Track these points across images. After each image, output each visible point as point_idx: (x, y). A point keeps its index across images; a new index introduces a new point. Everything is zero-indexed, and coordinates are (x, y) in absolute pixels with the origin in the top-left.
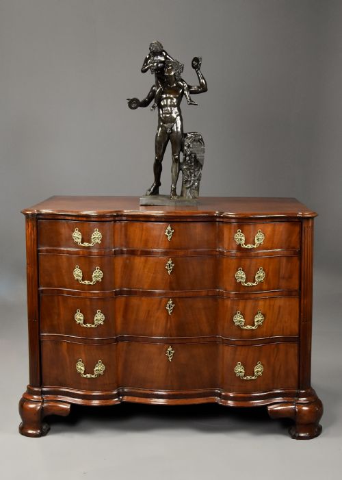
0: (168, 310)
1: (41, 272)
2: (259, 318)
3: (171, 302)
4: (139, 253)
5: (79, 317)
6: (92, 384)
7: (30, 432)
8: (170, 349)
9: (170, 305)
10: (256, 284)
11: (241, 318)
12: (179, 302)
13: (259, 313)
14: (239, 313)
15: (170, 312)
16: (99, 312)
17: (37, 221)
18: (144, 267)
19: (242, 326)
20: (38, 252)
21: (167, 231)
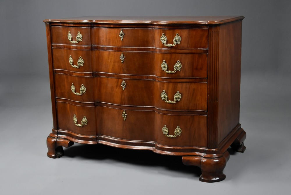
0: (122, 88)
1: (54, 59)
2: (177, 96)
3: (124, 82)
4: (106, 49)
5: (73, 88)
8: (124, 113)
9: (123, 84)
10: (175, 72)
11: (166, 95)
12: (129, 82)
13: (178, 92)
14: (164, 91)
15: (124, 88)
16: (83, 85)
17: (50, 27)
18: (109, 58)
19: (166, 101)
20: (52, 46)
21: (120, 34)
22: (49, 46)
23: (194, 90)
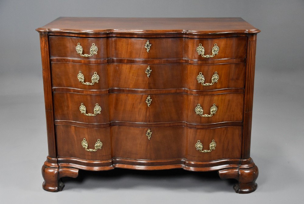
0: (147, 104)
1: (53, 76)
2: (213, 109)
3: (149, 98)
4: (126, 61)
5: (83, 109)
6: (94, 156)
7: (50, 188)
8: (149, 131)
9: (149, 100)
10: (212, 84)
11: (201, 109)
12: (155, 98)
13: (214, 105)
14: (199, 105)
15: (149, 105)
16: (97, 105)
17: (48, 37)
18: (130, 72)
19: (201, 115)
20: (51, 60)
21: (146, 45)
22: (47, 61)
23: (229, 101)
